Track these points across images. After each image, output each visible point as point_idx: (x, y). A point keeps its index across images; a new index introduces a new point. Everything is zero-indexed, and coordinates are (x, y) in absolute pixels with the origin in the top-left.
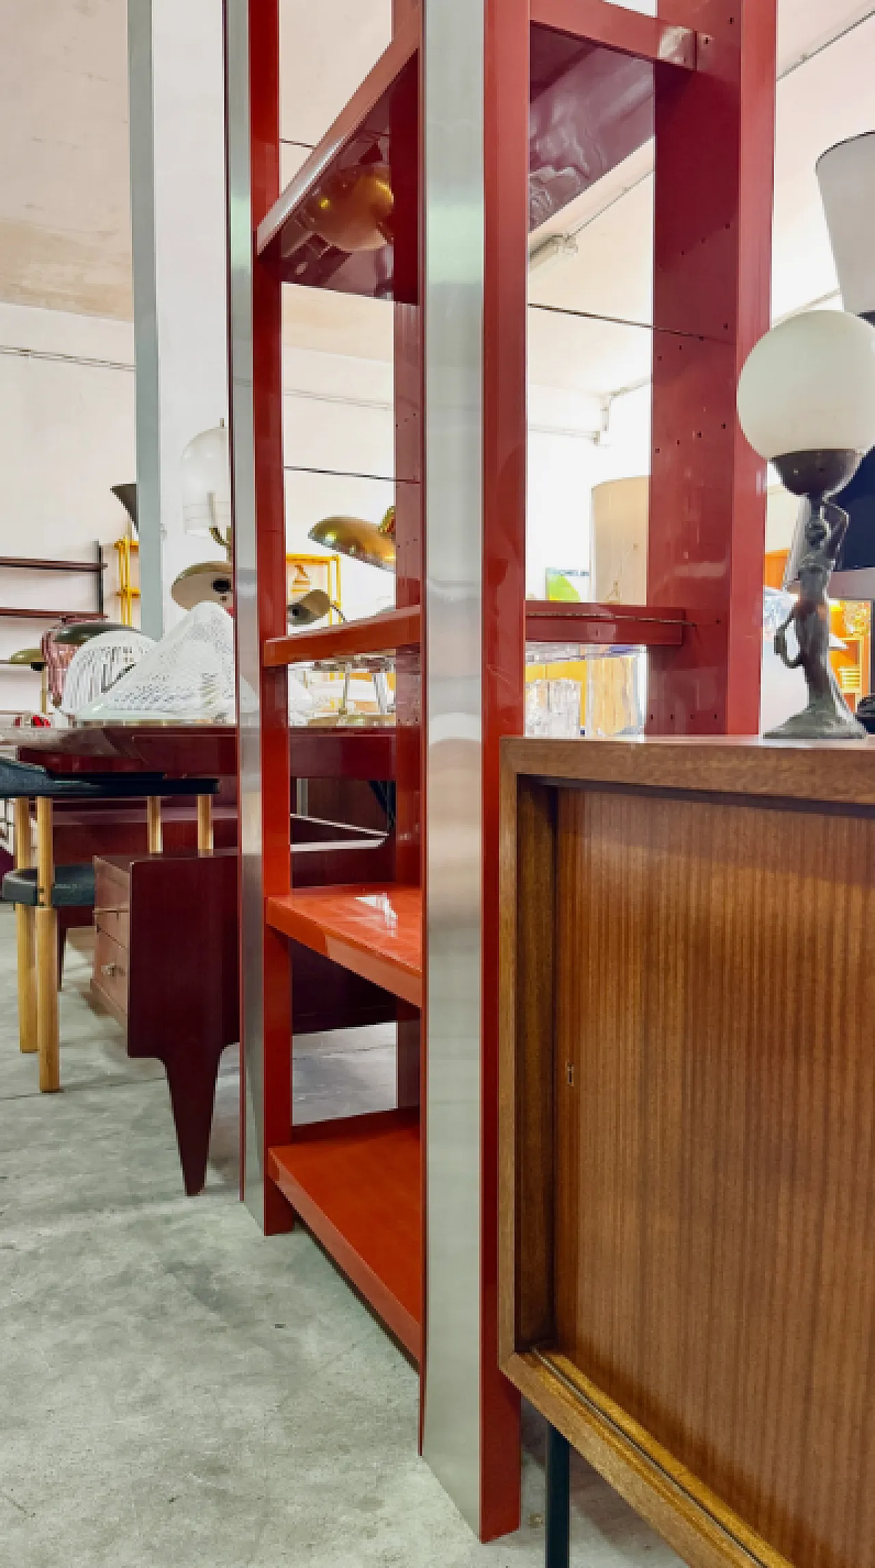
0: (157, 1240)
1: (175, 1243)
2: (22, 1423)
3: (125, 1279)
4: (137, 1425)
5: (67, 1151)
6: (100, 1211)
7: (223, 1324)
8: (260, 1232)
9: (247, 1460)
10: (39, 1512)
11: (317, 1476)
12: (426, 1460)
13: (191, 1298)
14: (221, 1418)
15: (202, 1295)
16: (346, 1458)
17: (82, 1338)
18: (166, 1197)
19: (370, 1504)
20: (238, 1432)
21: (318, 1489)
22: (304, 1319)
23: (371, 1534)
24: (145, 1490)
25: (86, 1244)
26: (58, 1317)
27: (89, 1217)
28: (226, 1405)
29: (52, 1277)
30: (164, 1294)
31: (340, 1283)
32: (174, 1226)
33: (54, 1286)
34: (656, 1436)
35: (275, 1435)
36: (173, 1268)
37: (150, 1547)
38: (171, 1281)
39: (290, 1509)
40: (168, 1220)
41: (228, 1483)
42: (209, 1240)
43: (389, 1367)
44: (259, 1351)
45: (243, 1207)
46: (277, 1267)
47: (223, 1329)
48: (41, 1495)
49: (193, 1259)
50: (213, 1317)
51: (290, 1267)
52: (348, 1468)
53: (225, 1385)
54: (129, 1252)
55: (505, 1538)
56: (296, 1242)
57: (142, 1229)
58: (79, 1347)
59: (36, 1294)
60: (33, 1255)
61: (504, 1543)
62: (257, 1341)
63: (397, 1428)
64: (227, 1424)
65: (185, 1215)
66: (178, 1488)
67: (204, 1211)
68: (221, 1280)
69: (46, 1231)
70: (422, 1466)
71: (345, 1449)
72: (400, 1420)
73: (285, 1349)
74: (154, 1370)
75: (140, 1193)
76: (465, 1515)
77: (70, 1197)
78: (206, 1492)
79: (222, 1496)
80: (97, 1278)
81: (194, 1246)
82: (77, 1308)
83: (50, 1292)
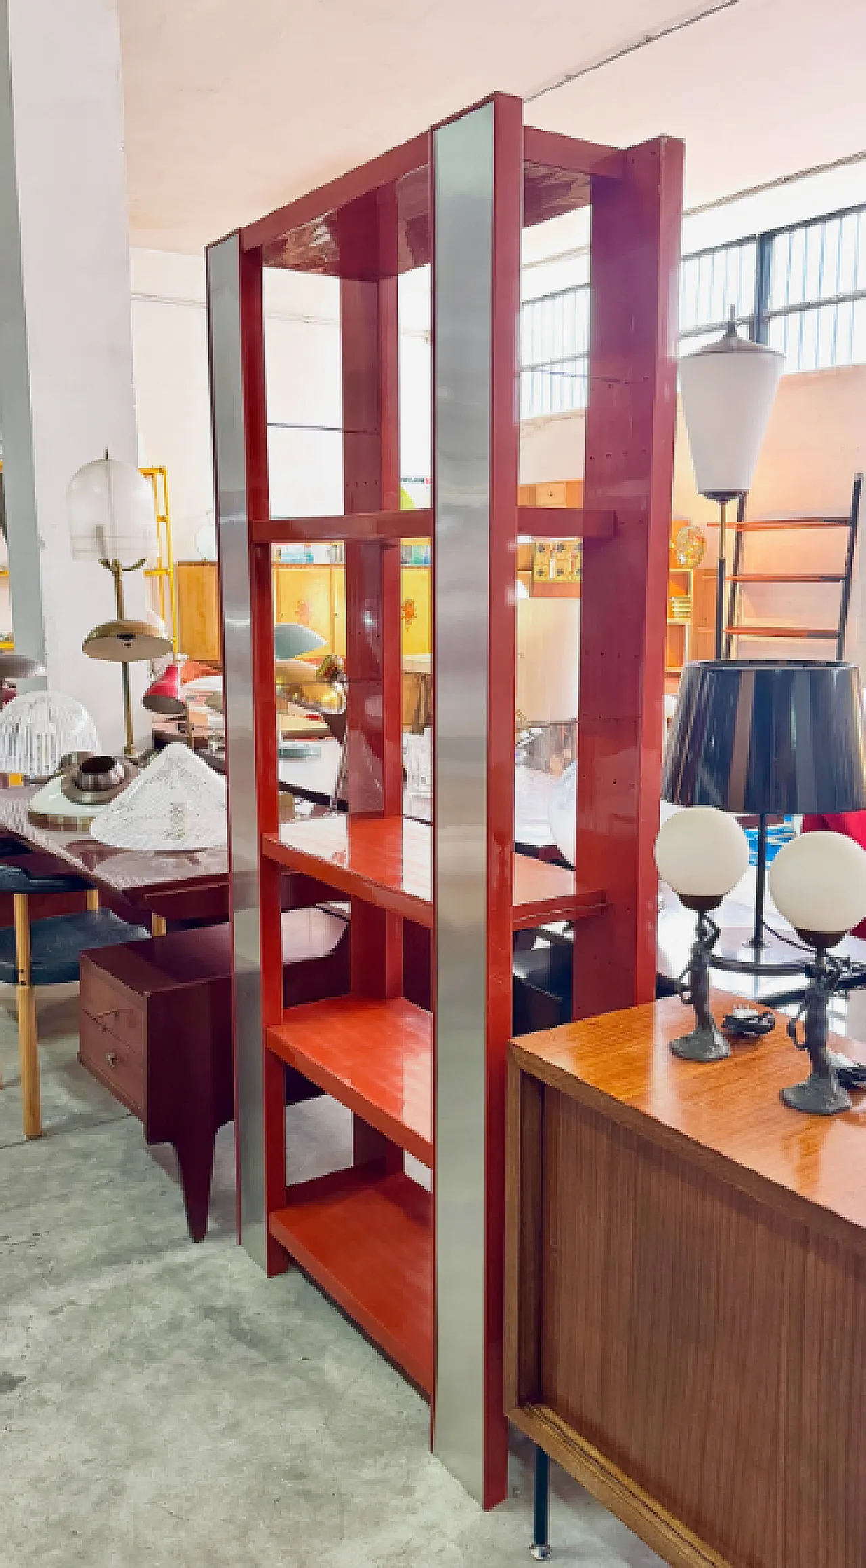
0: (185, 1288)
1: (201, 1289)
2: (149, 1453)
3: (175, 1325)
4: (231, 1447)
5: (78, 1203)
6: (129, 1262)
7: (263, 1359)
8: (264, 1275)
9: (316, 1466)
10: (191, 1517)
11: (367, 1474)
12: (437, 1456)
13: (232, 1339)
14: (288, 1437)
15: (239, 1335)
16: (383, 1460)
17: (164, 1380)
18: (175, 1245)
19: (407, 1491)
20: (303, 1447)
21: (372, 1483)
22: (322, 1350)
23: (414, 1512)
24: (255, 1494)
25: (129, 1296)
26: (138, 1363)
27: (123, 1270)
28: (288, 1426)
29: (118, 1329)
30: (209, 1336)
31: (337, 1317)
32: (196, 1272)
33: (123, 1337)
34: (610, 1458)
35: (329, 1446)
36: (208, 1312)
37: (272, 1534)
38: (209, 1325)
39: (357, 1500)
40: (187, 1267)
41: (309, 1485)
42: (226, 1284)
43: (393, 1385)
44: (296, 1379)
45: (241, 1250)
46: (286, 1306)
47: (264, 1364)
48: (187, 1506)
49: (219, 1303)
50: (253, 1354)
51: (296, 1305)
52: (385, 1467)
53: (282, 1411)
54: (169, 1300)
55: (499, 1506)
56: (292, 1280)
57: (170, 1276)
58: (165, 1388)
59: (113, 1343)
60: (94, 1307)
61: (500, 1510)
62: (292, 1371)
63: (410, 1434)
64: (293, 1442)
65: (200, 1261)
66: (277, 1492)
67: (213, 1256)
68: (248, 1320)
69: (95, 1285)
70: (435, 1460)
71: (380, 1453)
72: (411, 1428)
73: (314, 1376)
74: (227, 1402)
75: (155, 1242)
76: (471, 1492)
77: (99, 1251)
78: (299, 1493)
79: (307, 1494)
80: (153, 1327)
81: (218, 1292)
82: (148, 1355)
83: (122, 1341)
